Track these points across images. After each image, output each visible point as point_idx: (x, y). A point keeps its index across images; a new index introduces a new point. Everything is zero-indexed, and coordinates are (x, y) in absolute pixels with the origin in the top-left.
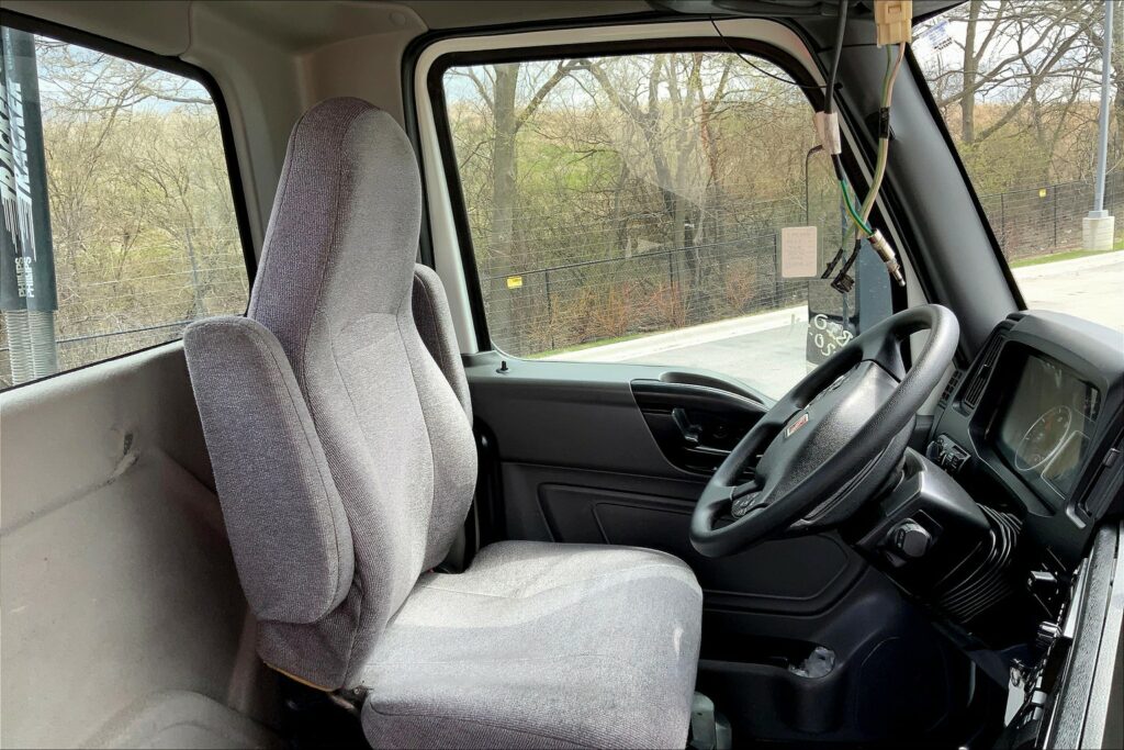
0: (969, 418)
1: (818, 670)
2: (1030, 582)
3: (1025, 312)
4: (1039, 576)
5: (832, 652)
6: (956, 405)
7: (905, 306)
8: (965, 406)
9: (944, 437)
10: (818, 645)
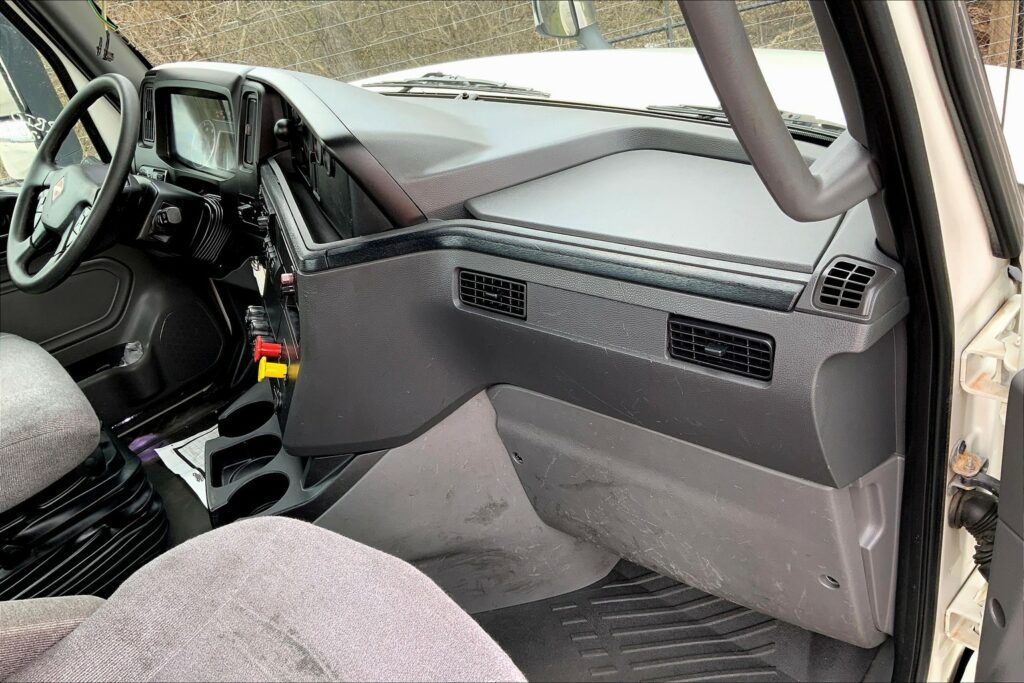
0: (154, 148)
1: (134, 357)
2: (240, 213)
3: (153, 69)
4: (242, 208)
5: (138, 342)
6: (141, 144)
7: (75, 91)
8: (145, 143)
9: (143, 167)
10: (126, 344)
